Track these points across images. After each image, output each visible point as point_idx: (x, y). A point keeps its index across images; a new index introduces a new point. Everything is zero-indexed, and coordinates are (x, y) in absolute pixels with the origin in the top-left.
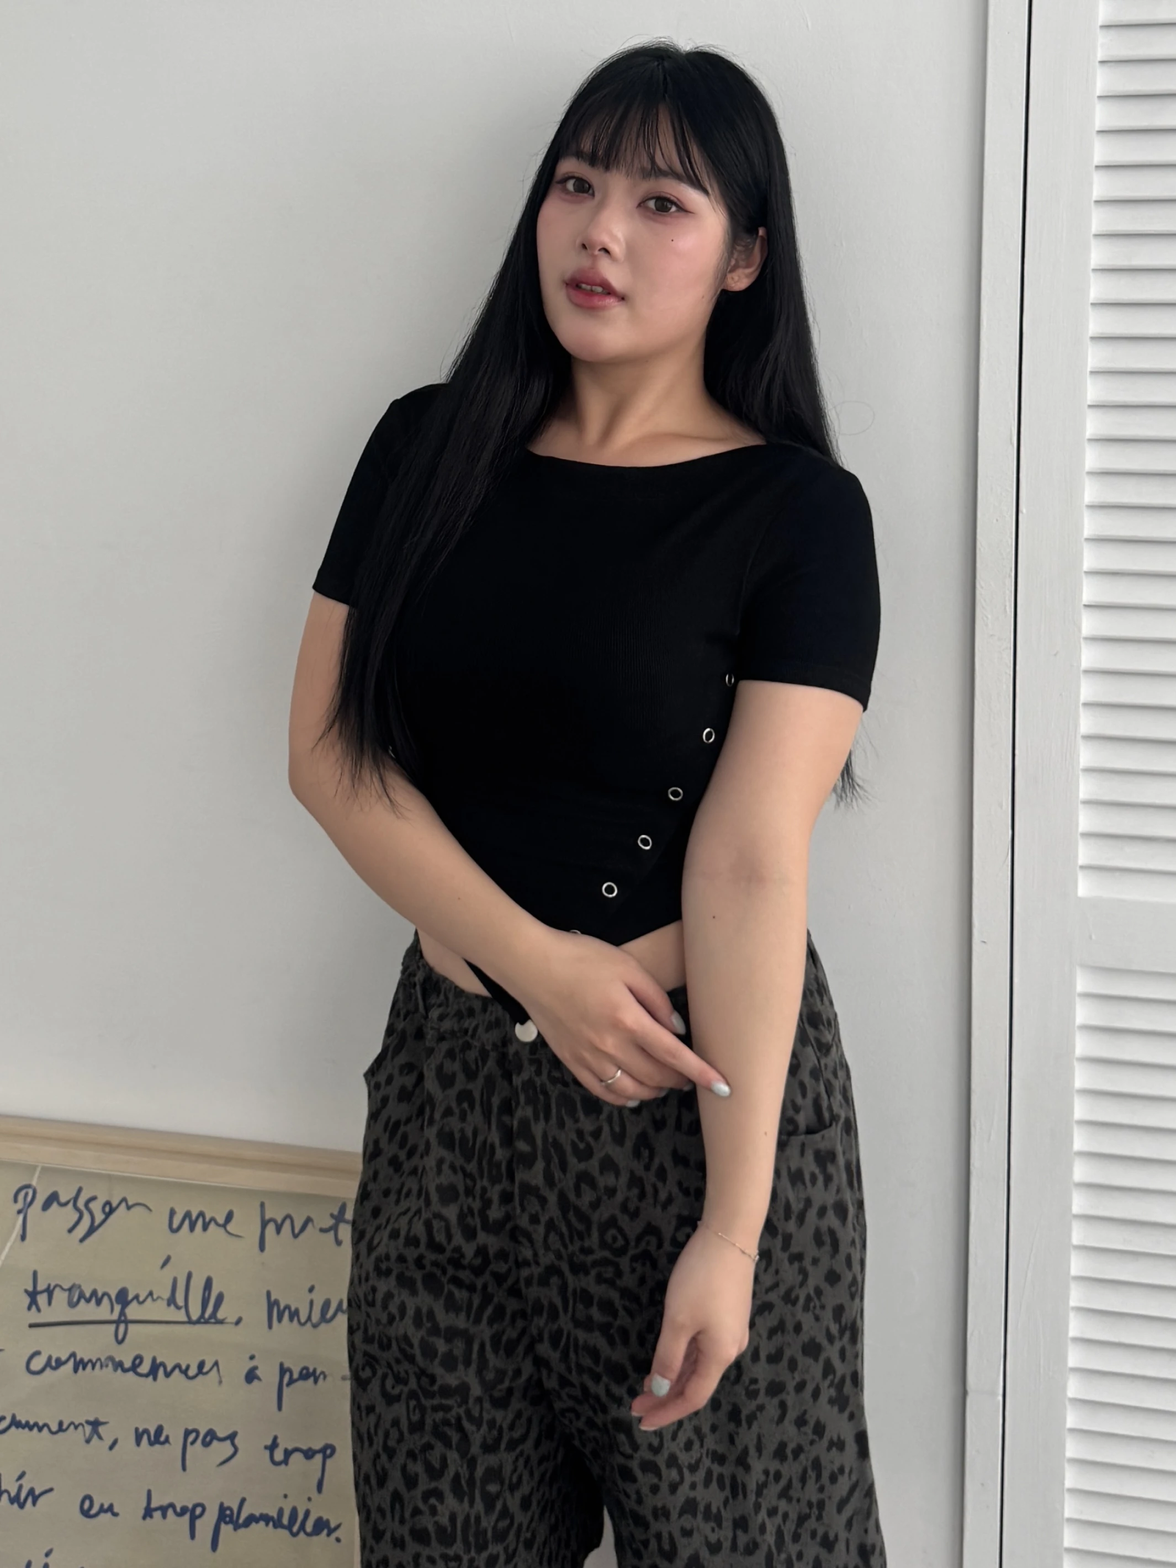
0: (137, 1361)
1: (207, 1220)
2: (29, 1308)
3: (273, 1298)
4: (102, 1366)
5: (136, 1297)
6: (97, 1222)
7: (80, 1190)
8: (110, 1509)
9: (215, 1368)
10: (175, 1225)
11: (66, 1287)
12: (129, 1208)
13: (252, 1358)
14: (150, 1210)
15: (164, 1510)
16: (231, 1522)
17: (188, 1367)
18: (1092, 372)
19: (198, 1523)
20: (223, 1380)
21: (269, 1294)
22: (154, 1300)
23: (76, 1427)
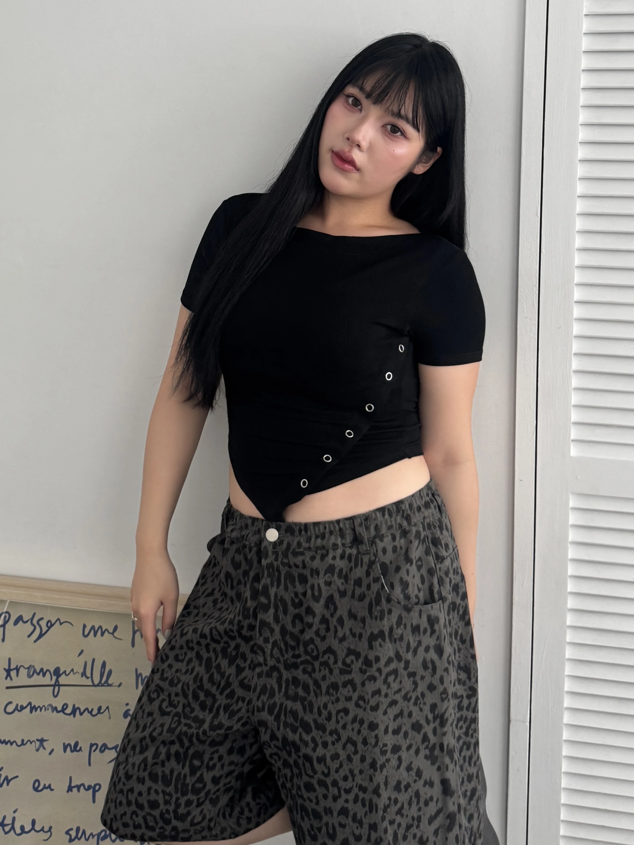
0: (65, 707)
1: (103, 630)
2: (6, 678)
3: (138, 673)
4: (45, 710)
5: (65, 672)
6: (43, 632)
7: (34, 614)
8: (49, 787)
9: (107, 710)
10: (86, 633)
11: (26, 667)
12: (61, 624)
13: (127, 704)
14: (72, 625)
15: (78, 787)
17: (92, 710)
18: (579, 179)
19: (97, 794)
20: (111, 716)
21: (136, 670)
22: (74, 674)
23: (31, 743)
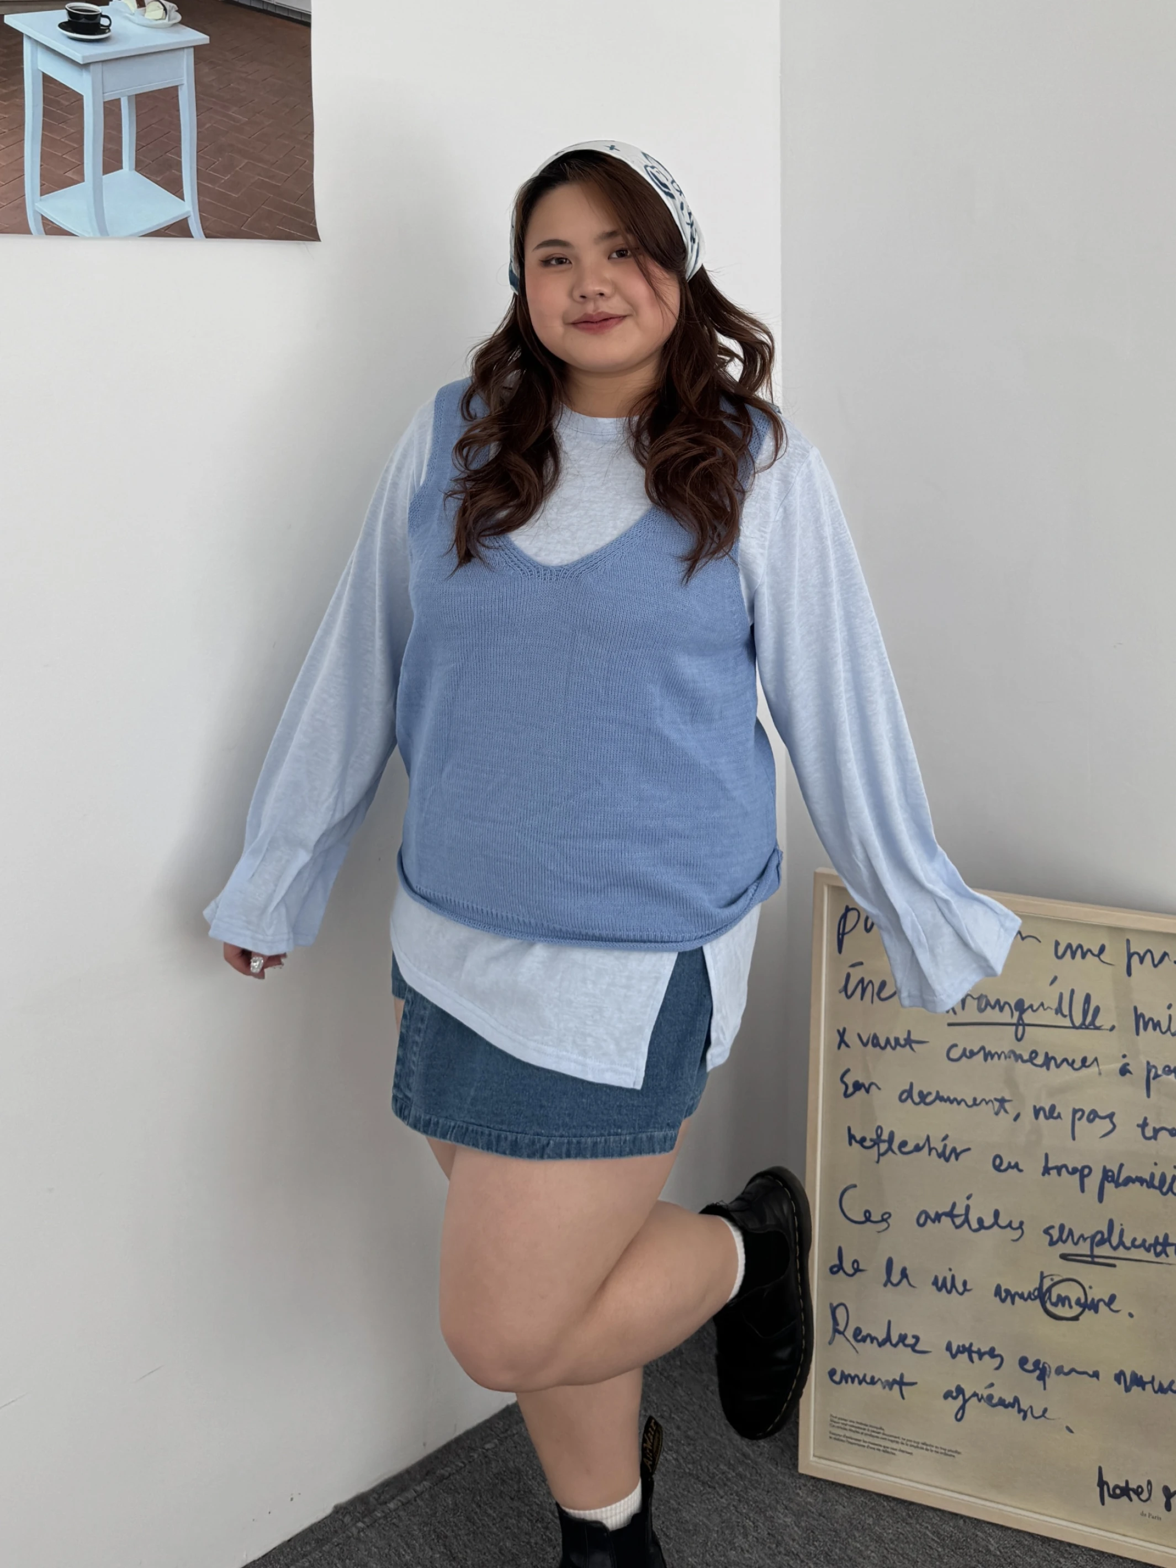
0: (1034, 1055)
1: (1085, 950)
3: (1139, 1012)
4: (1006, 1058)
5: (1031, 1006)
8: (1016, 1166)
9: (1095, 1063)
10: (1060, 954)
11: (975, 997)
13: (1124, 1056)
15: (1059, 1169)
16: (1113, 1181)
17: (1074, 1061)
19: (1086, 1180)
20: (1102, 1072)
21: (1136, 1008)
22: (1045, 1010)
23: (987, 1103)
